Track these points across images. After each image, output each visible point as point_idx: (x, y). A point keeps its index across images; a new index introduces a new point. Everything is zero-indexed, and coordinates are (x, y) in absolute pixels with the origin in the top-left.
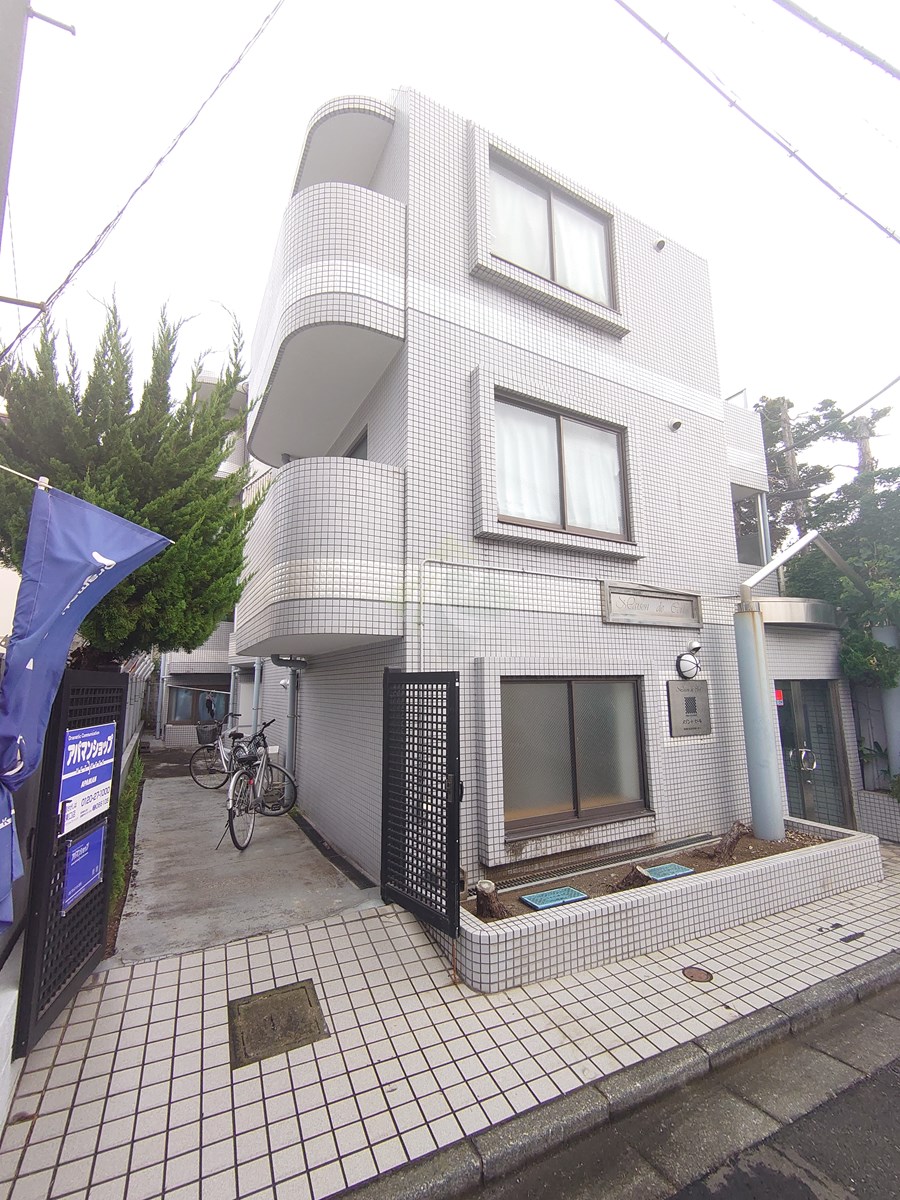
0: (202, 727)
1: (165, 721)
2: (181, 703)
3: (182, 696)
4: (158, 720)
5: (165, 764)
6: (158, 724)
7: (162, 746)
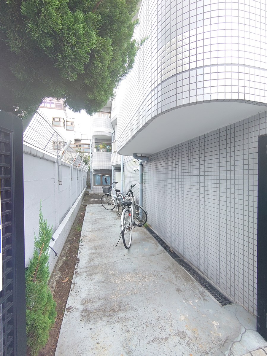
0: (104, 187)
1: (93, 185)
2: (97, 179)
3: (98, 177)
4: (91, 184)
5: (93, 199)
6: (91, 186)
7: (93, 193)
